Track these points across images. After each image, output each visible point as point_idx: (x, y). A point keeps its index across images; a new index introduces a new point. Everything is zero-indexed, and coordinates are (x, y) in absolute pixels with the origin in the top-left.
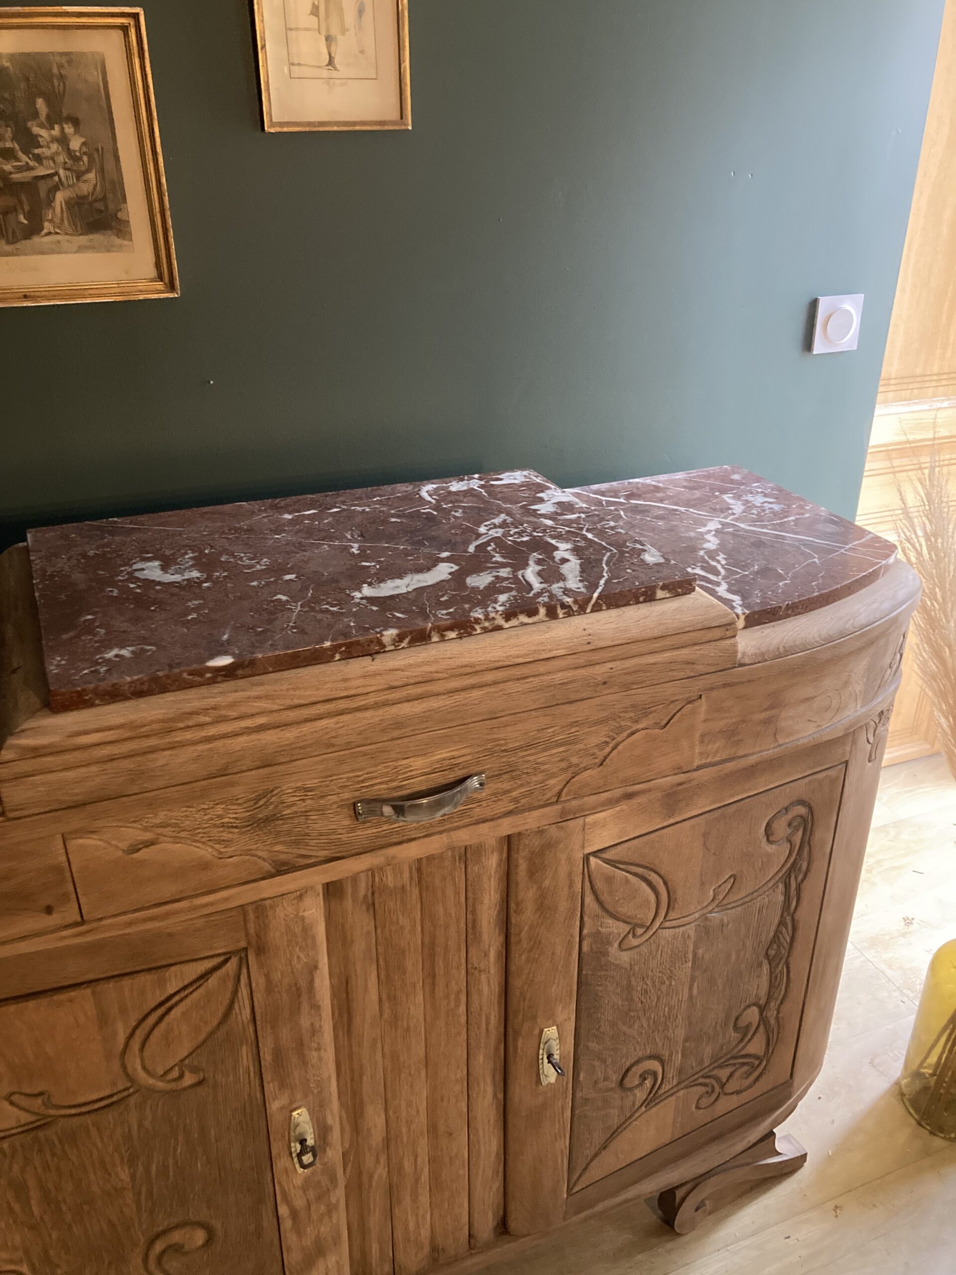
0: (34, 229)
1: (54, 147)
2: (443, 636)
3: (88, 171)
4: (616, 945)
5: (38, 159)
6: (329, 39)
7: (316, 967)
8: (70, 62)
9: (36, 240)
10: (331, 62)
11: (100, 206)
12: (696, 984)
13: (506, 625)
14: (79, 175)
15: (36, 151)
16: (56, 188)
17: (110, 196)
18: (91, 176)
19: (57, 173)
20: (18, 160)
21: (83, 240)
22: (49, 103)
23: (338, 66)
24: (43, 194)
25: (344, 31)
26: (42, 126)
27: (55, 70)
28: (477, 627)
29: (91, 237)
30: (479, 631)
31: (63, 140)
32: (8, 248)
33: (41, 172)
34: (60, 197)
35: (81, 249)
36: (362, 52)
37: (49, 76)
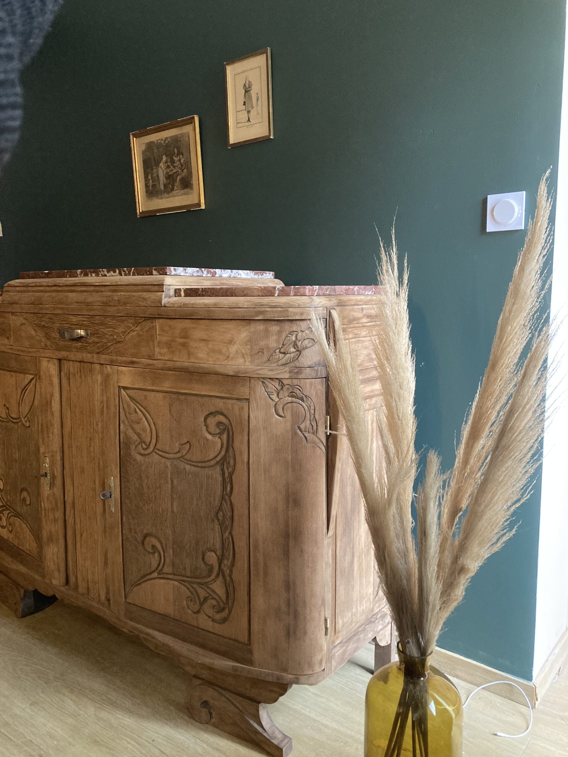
0: (172, 189)
1: (178, 162)
2: (91, 275)
3: (185, 169)
4: (134, 446)
5: (174, 167)
6: (249, 112)
7: (53, 395)
8: (182, 136)
9: (173, 192)
10: (249, 120)
11: (187, 180)
12: (175, 503)
13: (108, 275)
14: (183, 170)
15: (174, 165)
16: (178, 176)
17: (189, 176)
18: (185, 170)
19: (178, 171)
20: (170, 168)
21: (183, 191)
22: (177, 149)
23: (251, 120)
24: (175, 177)
25: (252, 107)
26: (175, 157)
27: (179, 140)
28: (100, 273)
29: (185, 190)
30: (100, 275)
31: (180, 160)
32: (168, 195)
33: (175, 171)
34: (178, 178)
35: (183, 194)
36: (258, 114)
37: (177, 141)
